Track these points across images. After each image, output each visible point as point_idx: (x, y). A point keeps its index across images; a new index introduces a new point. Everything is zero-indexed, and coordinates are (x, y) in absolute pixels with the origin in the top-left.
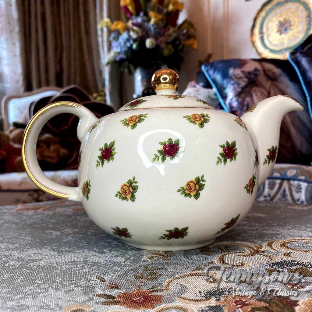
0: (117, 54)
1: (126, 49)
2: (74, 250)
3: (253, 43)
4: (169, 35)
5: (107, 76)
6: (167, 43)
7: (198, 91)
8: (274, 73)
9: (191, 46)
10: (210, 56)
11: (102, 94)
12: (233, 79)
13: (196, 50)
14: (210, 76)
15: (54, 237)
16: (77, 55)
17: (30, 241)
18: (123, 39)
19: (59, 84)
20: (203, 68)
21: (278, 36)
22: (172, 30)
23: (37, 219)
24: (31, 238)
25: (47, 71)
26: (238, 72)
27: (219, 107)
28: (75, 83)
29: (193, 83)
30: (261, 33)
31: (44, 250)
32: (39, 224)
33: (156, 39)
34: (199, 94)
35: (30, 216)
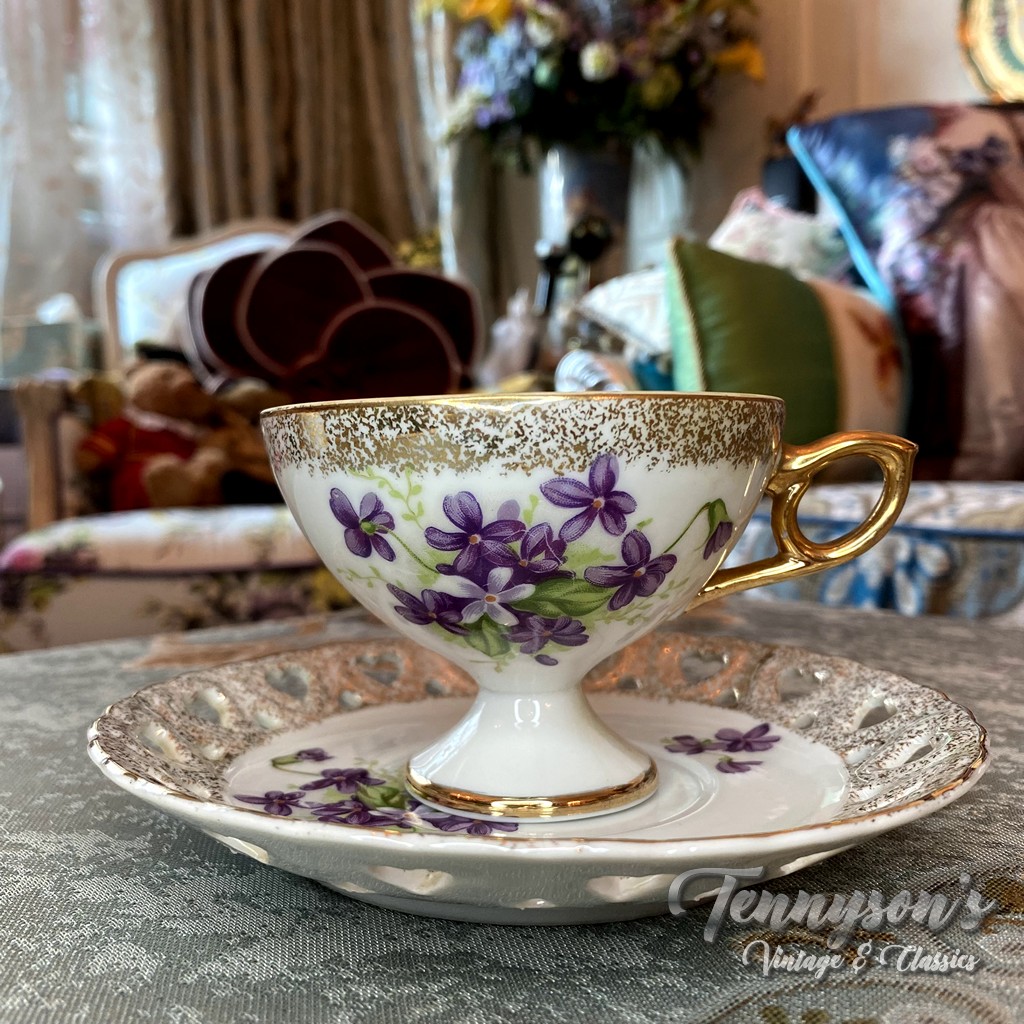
0: (481, 105)
3: (968, 51)
4: (665, 32)
5: (444, 181)
6: (658, 61)
7: (772, 222)
9: (739, 69)
10: (809, 102)
11: (429, 244)
12: (904, 179)
13: (759, 83)
14: (819, 167)
16: (346, 114)
18: (503, 49)
19: (286, 211)
20: (794, 140)
22: (672, 12)
25: (245, 170)
26: (924, 151)
29: (753, 196)
30: (999, 11)
33: (619, 46)
34: (776, 236)
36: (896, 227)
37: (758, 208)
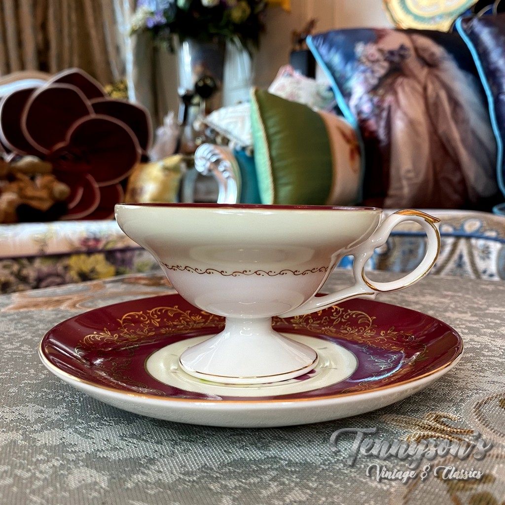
0: (148, 16)
1: (166, 6)
3: (386, 3)
5: (129, 55)
8: (432, 54)
10: (312, 24)
11: (122, 86)
12: (363, 63)
13: (288, 12)
16: (74, 17)
19: (44, 67)
20: (309, 41)
26: (372, 50)
29: (288, 68)
36: (358, 87)
37: (291, 75)
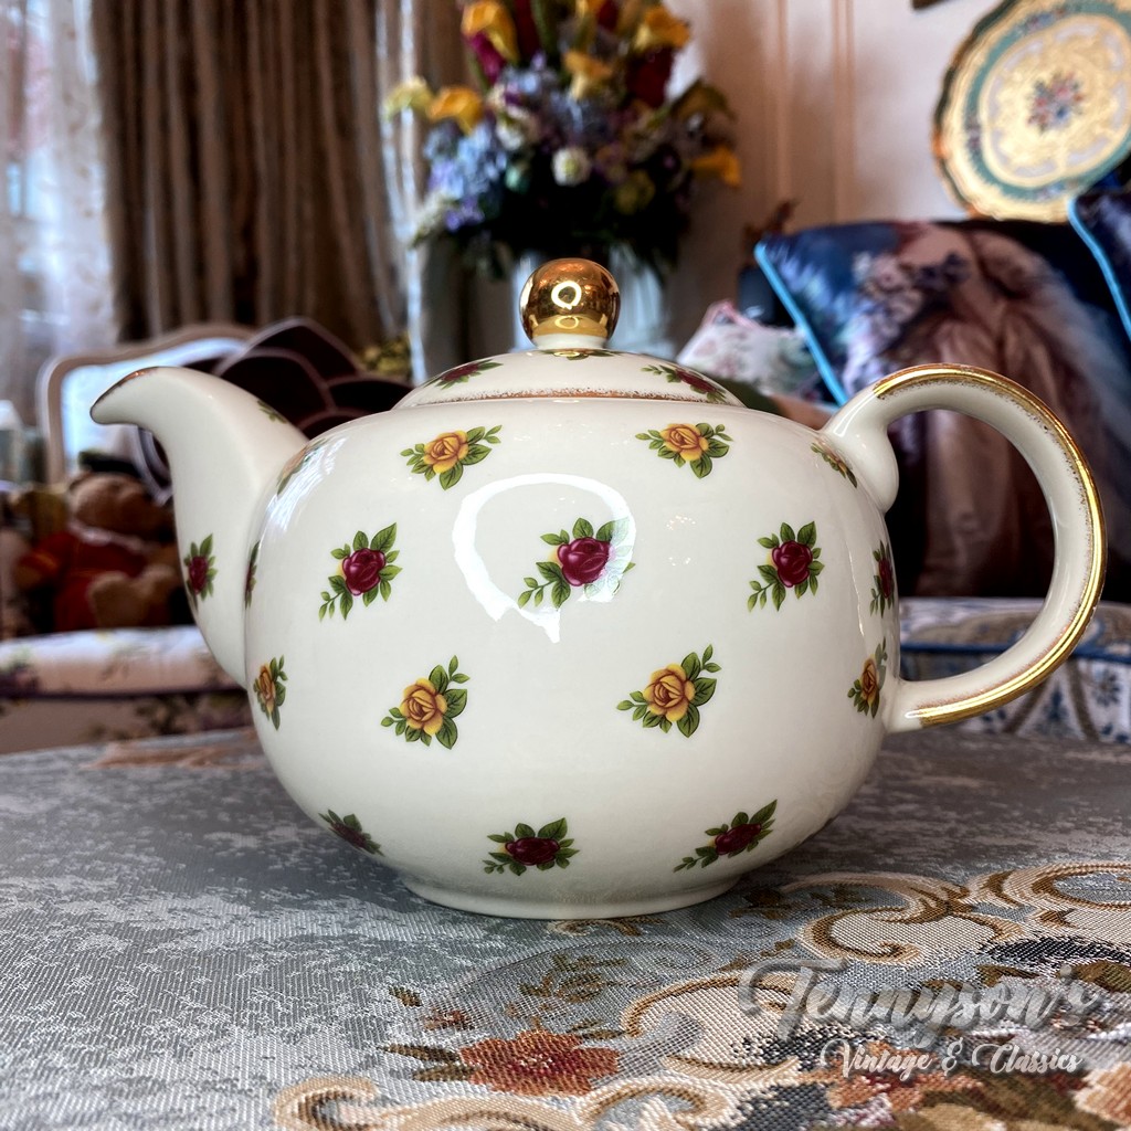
0: (449, 207)
1: (484, 188)
2: (306, 900)
3: (942, 163)
4: (639, 137)
5: (413, 286)
6: (631, 167)
7: (742, 336)
8: (1018, 271)
9: (715, 175)
10: (785, 210)
11: (398, 348)
12: (868, 295)
13: (735, 189)
14: (785, 282)
15: (239, 854)
16: (309, 210)
17: (154, 870)
18: (472, 151)
19: (244, 315)
20: (760, 253)
21: (1032, 135)
22: (647, 117)
23: (173, 795)
24: (158, 859)
25: (200, 269)
26: (887, 267)
27: (818, 394)
28: (299, 313)
29: (725, 308)
30: (972, 125)
31: (204, 900)
32: (183, 811)
33: (591, 150)
34: (745, 349)
35: (151, 784)
36: (860, 343)
37: (730, 321)
